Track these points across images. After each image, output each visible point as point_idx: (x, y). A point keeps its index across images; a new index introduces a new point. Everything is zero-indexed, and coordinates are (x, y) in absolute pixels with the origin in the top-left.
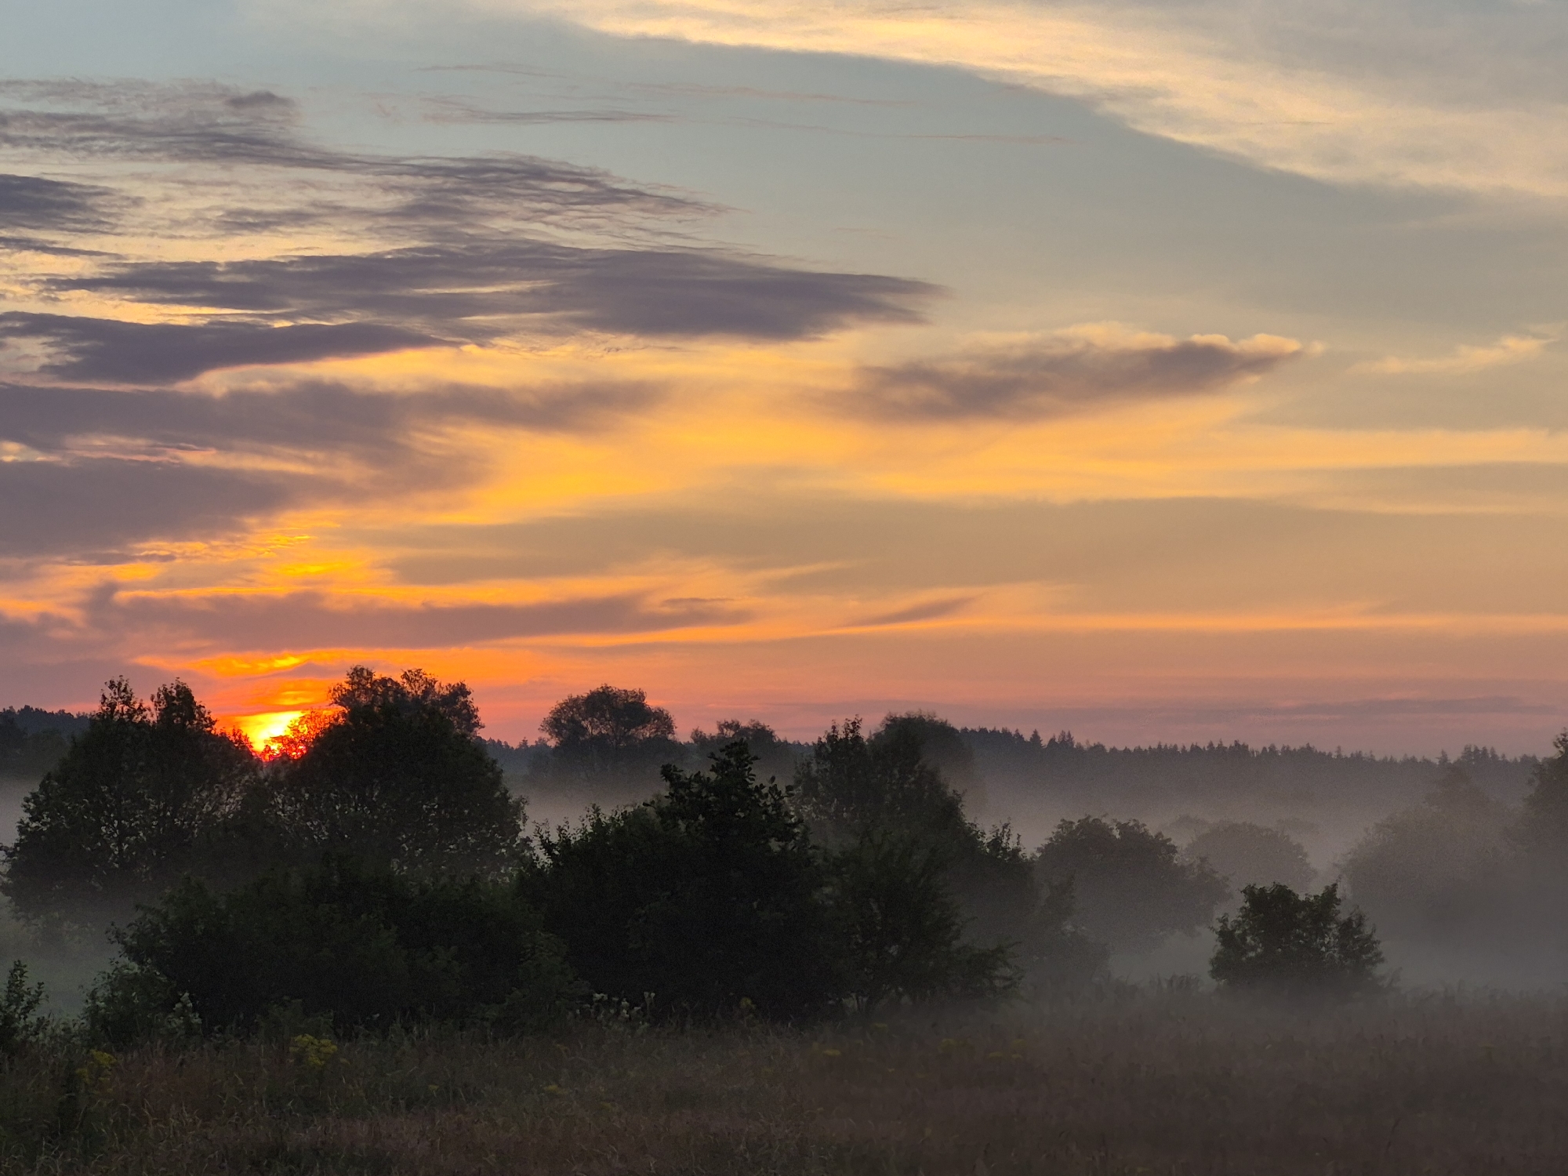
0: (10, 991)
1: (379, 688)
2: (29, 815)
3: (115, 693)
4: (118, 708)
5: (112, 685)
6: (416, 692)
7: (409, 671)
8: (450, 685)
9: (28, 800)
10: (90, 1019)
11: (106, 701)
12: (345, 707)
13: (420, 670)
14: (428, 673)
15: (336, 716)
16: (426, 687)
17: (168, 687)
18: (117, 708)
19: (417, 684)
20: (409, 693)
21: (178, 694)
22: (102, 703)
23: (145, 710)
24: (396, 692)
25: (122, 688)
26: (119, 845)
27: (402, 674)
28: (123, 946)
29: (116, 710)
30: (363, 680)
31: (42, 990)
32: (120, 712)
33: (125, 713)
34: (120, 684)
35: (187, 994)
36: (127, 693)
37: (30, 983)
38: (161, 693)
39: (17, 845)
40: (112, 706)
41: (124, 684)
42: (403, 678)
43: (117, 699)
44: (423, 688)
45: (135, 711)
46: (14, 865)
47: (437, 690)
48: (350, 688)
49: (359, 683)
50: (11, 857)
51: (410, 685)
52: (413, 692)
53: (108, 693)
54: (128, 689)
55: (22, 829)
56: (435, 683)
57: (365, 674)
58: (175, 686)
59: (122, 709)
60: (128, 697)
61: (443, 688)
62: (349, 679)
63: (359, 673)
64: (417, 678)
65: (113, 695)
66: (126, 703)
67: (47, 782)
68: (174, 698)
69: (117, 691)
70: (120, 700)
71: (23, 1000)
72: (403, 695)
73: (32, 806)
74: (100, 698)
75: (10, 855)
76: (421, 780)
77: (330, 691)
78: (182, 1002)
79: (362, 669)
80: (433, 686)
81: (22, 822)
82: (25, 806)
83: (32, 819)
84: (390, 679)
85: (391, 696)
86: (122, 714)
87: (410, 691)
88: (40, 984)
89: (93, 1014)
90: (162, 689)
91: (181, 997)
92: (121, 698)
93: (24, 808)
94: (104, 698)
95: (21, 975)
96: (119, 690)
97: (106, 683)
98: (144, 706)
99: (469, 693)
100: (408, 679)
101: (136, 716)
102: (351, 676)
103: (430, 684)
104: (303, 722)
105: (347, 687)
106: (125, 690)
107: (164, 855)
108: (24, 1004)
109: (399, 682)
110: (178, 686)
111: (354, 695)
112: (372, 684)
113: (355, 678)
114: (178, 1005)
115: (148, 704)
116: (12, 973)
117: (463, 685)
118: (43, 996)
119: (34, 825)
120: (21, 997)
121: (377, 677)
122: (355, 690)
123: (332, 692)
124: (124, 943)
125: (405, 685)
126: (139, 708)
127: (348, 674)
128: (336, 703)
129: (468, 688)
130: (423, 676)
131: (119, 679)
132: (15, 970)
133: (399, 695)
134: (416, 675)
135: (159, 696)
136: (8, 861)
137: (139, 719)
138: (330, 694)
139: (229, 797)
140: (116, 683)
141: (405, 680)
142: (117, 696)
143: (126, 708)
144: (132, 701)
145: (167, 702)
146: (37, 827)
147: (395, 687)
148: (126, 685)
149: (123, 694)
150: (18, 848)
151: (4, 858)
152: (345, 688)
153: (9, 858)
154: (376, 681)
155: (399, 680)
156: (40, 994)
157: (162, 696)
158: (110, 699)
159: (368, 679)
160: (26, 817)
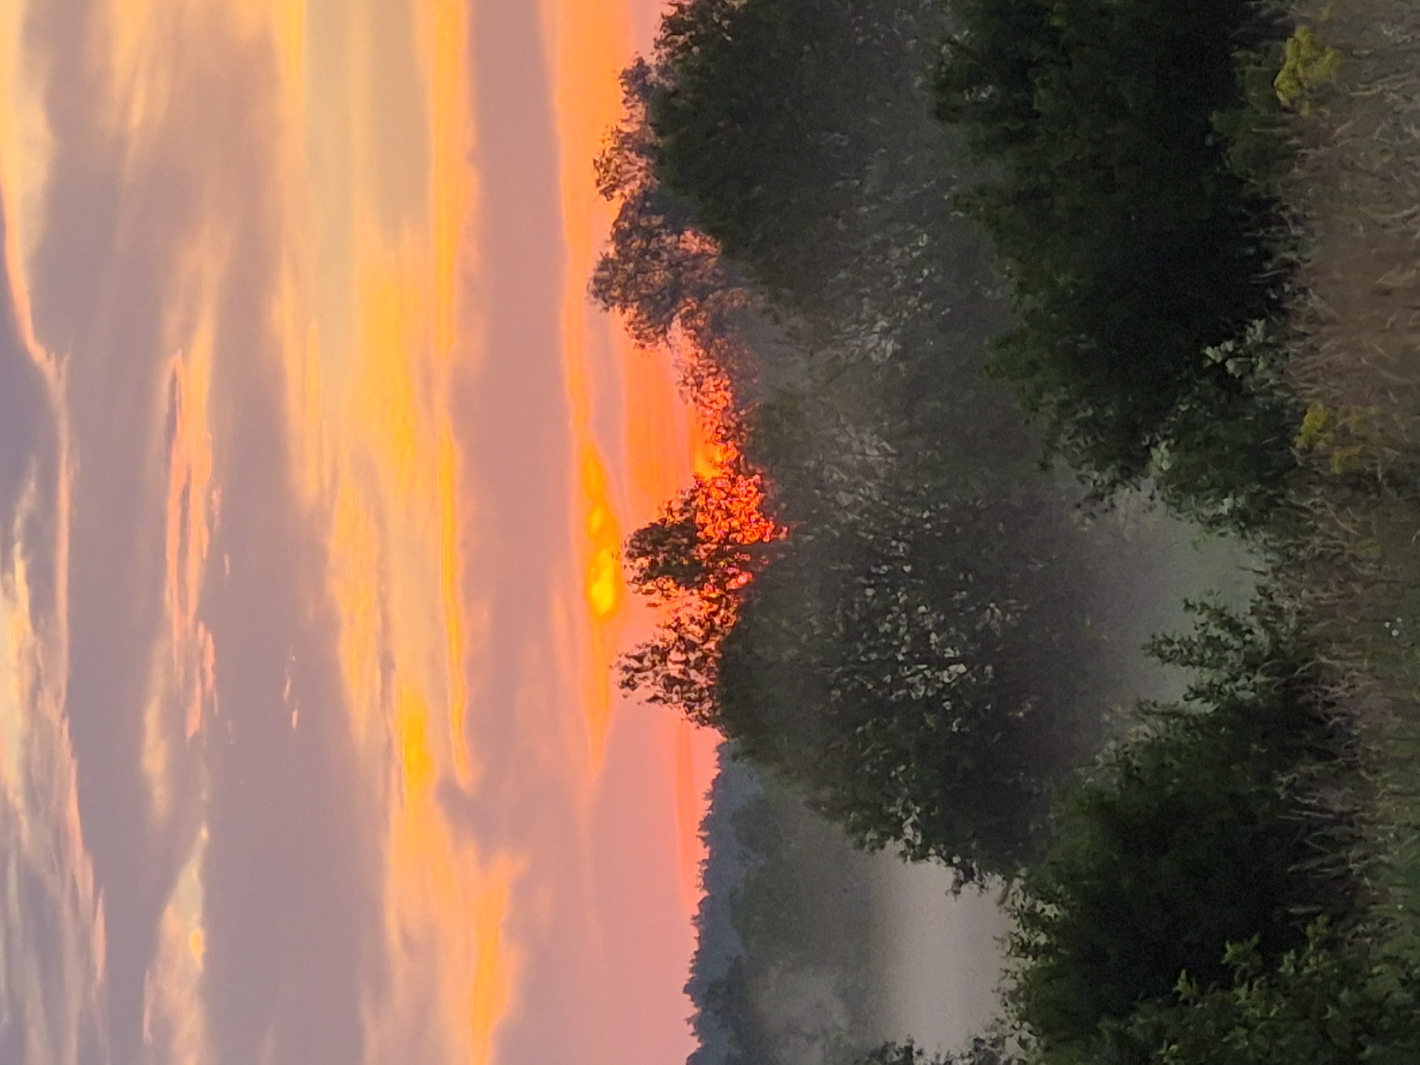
0: (1202, 664)
1: (634, 245)
2: (890, 843)
3: (645, 678)
4: (674, 671)
5: (629, 684)
6: (640, 169)
7: (598, 184)
8: (625, 102)
9: (862, 844)
10: (1254, 528)
11: (661, 695)
12: (674, 314)
13: (595, 162)
14: (601, 146)
15: (692, 332)
16: (630, 150)
17: (631, 574)
18: (673, 673)
19: (625, 167)
20: (642, 184)
21: (644, 553)
22: (665, 702)
23: (678, 620)
24: (642, 211)
25: (636, 664)
26: (945, 664)
27: (604, 198)
28: (1118, 486)
29: (679, 676)
30: (618, 278)
31: (1198, 602)
32: (682, 667)
33: (684, 657)
34: (626, 669)
35: (1209, 351)
36: (644, 655)
37: (1186, 627)
38: (645, 588)
39: (950, 863)
40: (670, 682)
41: (626, 662)
42: (612, 197)
43: (657, 674)
44: (632, 156)
45: (681, 638)
46: (988, 867)
47: (637, 127)
48: (635, 305)
49: (624, 287)
50: (973, 874)
51: (626, 182)
52: (640, 175)
53: (646, 689)
54: (637, 652)
55: (920, 855)
56: (620, 132)
57: (606, 274)
58: (626, 561)
59: (676, 663)
60: (653, 653)
61: (632, 116)
62: (617, 308)
63: (603, 287)
64: (613, 167)
65: (648, 683)
66: (664, 656)
67: (823, 808)
68: (653, 564)
69: (642, 675)
70: (658, 668)
71: (1219, 637)
72: (646, 196)
73: (871, 835)
74: (655, 706)
75: (969, 875)
76: (807, 48)
77: (643, 347)
78: (1224, 361)
79: (596, 280)
80: (629, 135)
81: (903, 854)
82: (873, 849)
83: (898, 834)
84: (614, 224)
85: (649, 220)
86: (687, 662)
87: (638, 182)
88: (1188, 606)
89: (1245, 521)
90: (635, 587)
91: (1214, 361)
92: (654, 665)
93: (877, 851)
94: (655, 698)
95: (1170, 642)
96: (638, 670)
97: (625, 697)
98: (670, 621)
99: (641, 62)
100: (614, 188)
101: (690, 636)
102: (609, 303)
103: (625, 141)
104: (706, 401)
105: (631, 311)
106: (640, 659)
107: (966, 576)
108: (1225, 635)
109: (620, 205)
110: (630, 555)
111: (648, 296)
112: (627, 260)
113: (615, 294)
114: (1230, 366)
115: (665, 614)
116: (1166, 659)
117: (625, 74)
118: (1210, 601)
119: (909, 831)
120: (1211, 642)
121: (611, 250)
122: (638, 293)
123: (642, 341)
124: (1113, 484)
125: (627, 192)
126: (675, 630)
127: (607, 309)
128: (664, 332)
129: (630, 65)
130: (607, 154)
131: (617, 671)
132: (1161, 656)
133: (648, 204)
134: (606, 171)
135: (649, 592)
136: (981, 879)
137: (696, 628)
138: (647, 345)
139: (848, 448)
140: (626, 676)
141: (617, 193)
142: (650, 674)
143: (674, 655)
144: (661, 644)
145: (662, 574)
146: (914, 825)
147: (631, 213)
148: (628, 657)
149: (647, 663)
150: (956, 860)
151: (976, 887)
152: (636, 316)
153: (976, 878)
154: (618, 252)
155: (617, 204)
156: (1204, 606)
157: (649, 586)
158: (658, 688)
159: (615, 269)
160: (894, 847)
